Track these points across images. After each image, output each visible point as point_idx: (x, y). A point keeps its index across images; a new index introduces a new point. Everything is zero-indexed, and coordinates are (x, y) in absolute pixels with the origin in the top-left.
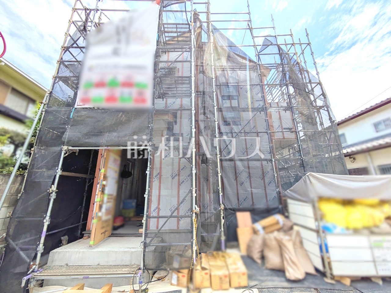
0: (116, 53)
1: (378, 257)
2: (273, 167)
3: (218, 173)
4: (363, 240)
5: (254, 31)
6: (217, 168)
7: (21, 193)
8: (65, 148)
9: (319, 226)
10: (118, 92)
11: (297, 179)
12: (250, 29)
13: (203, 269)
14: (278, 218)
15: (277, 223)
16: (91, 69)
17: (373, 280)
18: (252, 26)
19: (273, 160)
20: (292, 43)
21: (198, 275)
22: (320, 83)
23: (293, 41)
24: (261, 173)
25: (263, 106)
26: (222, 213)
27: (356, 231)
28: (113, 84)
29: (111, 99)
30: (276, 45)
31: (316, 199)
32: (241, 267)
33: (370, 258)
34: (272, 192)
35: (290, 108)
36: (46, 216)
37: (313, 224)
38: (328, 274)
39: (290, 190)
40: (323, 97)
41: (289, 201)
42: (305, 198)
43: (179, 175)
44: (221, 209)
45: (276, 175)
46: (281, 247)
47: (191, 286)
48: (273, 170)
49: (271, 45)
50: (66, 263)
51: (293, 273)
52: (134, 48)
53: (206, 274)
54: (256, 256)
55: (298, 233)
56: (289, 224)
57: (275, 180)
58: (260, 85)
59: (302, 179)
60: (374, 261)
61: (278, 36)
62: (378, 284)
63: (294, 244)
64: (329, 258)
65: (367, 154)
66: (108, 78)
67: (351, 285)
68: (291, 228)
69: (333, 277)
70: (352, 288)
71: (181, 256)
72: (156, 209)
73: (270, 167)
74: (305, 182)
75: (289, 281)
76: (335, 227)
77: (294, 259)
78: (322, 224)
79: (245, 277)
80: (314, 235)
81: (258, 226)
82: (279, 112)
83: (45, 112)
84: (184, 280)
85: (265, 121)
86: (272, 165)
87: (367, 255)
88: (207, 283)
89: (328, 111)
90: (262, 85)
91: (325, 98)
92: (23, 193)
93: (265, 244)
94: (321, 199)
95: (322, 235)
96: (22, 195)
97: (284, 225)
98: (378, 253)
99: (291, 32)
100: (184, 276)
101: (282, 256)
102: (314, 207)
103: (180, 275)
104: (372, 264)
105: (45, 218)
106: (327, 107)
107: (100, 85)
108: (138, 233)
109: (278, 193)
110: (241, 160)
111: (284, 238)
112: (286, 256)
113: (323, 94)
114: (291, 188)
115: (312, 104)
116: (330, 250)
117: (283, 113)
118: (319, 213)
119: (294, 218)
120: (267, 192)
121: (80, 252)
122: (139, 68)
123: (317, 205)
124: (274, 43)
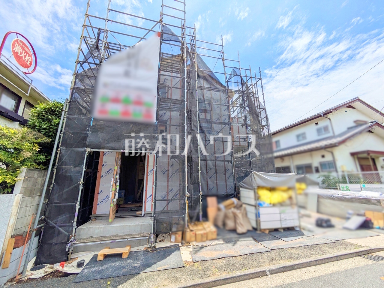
0: (127, 74)
1: (283, 218)
2: (232, 166)
3: (199, 170)
4: (277, 210)
5: (225, 61)
6: (198, 167)
7: (53, 184)
8: (88, 150)
9: (256, 203)
10: (132, 108)
11: (247, 175)
12: (223, 60)
13: (192, 231)
14: (234, 200)
15: (233, 203)
16: (106, 85)
17: (279, 230)
18: (224, 58)
19: (233, 162)
20: (250, 76)
21: (188, 235)
22: (265, 109)
23: (251, 76)
24: (224, 170)
25: (228, 122)
26: (201, 197)
27: (274, 205)
28: (126, 102)
29: (126, 113)
30: (239, 76)
31: (256, 187)
32: (213, 229)
33: (279, 219)
34: (231, 183)
35: (245, 125)
36: (77, 202)
37: (253, 202)
38: (258, 229)
39: (242, 182)
40: (266, 120)
41: (241, 189)
42: (250, 187)
43: (168, 171)
44: (201, 195)
45: (234, 172)
46: (235, 217)
47: (184, 242)
48: (232, 168)
49: (236, 75)
50: (91, 236)
51: (240, 230)
52: (141, 72)
53: (193, 233)
54: (220, 223)
55: (245, 209)
56: (240, 203)
57: (233, 175)
58: (227, 105)
59: (249, 175)
60: (281, 220)
61: (241, 69)
62: (281, 232)
63: (243, 215)
64: (260, 220)
65: (290, 157)
66: (123, 96)
67: (269, 233)
68: (241, 206)
69: (261, 230)
70: (269, 235)
71: (177, 224)
72: (151, 196)
73: (231, 166)
74: (251, 178)
75: (239, 234)
76: (264, 203)
77: (242, 222)
78: (258, 202)
79: (215, 234)
80: (253, 208)
81: (222, 206)
82: (238, 126)
83: (67, 119)
84: (180, 238)
85: (229, 133)
86: (232, 165)
87: (278, 217)
88: (193, 239)
89: (268, 129)
90: (229, 106)
91: (267, 120)
92: (54, 185)
93: (226, 216)
94: (259, 187)
95: (257, 207)
96: (53, 186)
97: (237, 204)
98: (283, 216)
99: (250, 68)
100: (179, 236)
101: (235, 222)
102: (255, 192)
103: (177, 235)
104: (279, 222)
105: (76, 203)
106: (268, 126)
107: (116, 100)
108: (136, 214)
109: (235, 184)
110: (211, 160)
111: (237, 212)
112: (238, 221)
113: (267, 117)
114: (243, 181)
115: (259, 122)
116: (261, 216)
117: (241, 127)
118: (257, 195)
119: (243, 200)
120: (227, 183)
121: (101, 228)
122: (146, 90)
123: (256, 191)
124: (239, 74)
